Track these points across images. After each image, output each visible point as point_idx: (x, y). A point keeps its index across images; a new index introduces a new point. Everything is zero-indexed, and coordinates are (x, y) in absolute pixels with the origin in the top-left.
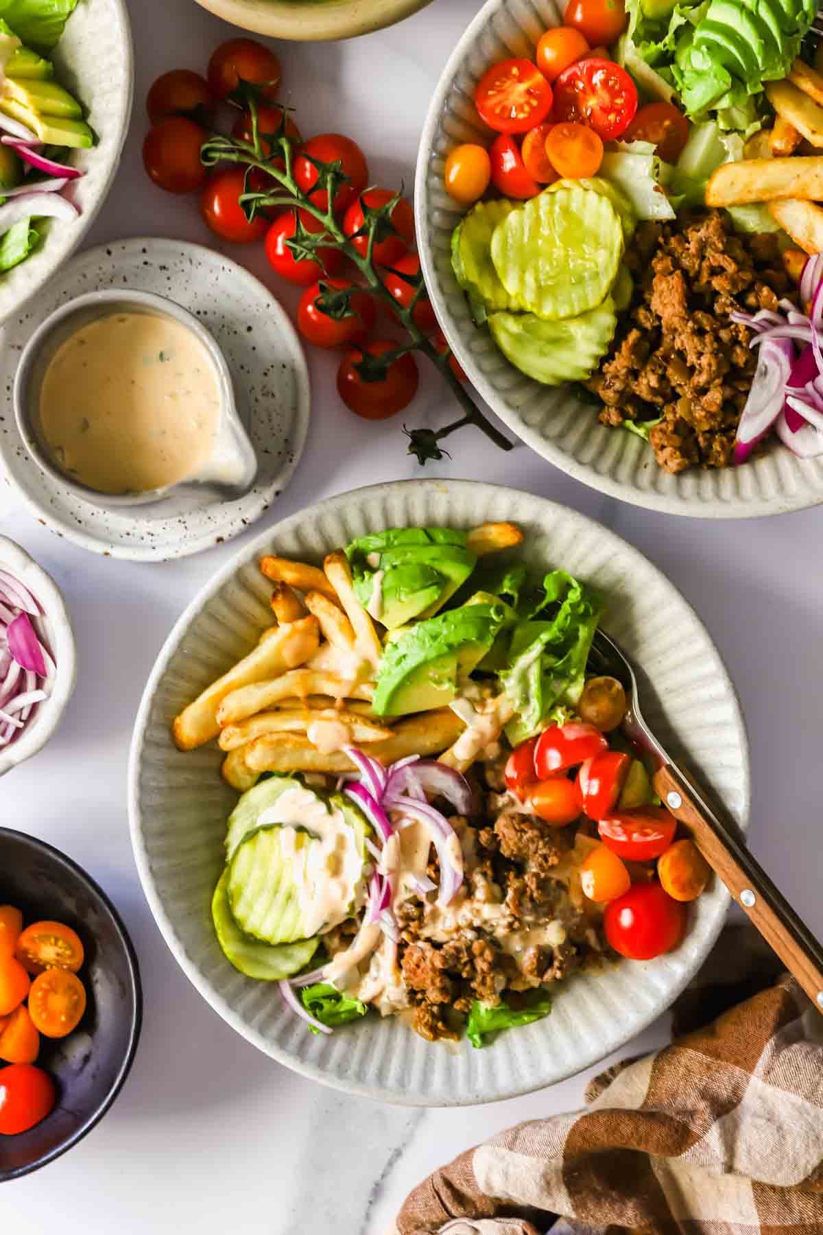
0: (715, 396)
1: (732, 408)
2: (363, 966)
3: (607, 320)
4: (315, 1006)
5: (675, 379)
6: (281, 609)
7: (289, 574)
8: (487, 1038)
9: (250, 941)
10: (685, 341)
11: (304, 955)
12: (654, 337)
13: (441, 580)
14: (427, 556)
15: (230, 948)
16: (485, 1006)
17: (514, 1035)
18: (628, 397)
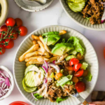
0: (99, 14)
1: (101, 16)
2: (43, 91)
3: (84, 3)
4: (36, 97)
5: (93, 11)
6: (34, 42)
7: (36, 38)
8: (59, 102)
9: (27, 87)
10: (95, 6)
11: (35, 89)
12: (90, 6)
13: (56, 39)
14: (54, 36)
15: (25, 88)
16: (59, 98)
17: (62, 102)
18: (87, 14)
